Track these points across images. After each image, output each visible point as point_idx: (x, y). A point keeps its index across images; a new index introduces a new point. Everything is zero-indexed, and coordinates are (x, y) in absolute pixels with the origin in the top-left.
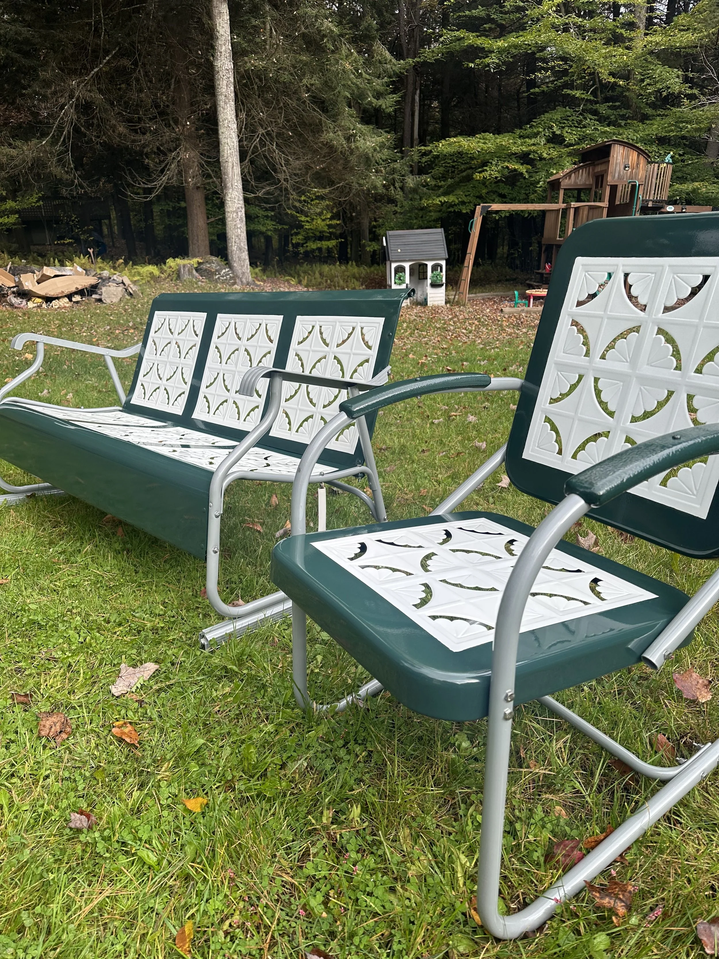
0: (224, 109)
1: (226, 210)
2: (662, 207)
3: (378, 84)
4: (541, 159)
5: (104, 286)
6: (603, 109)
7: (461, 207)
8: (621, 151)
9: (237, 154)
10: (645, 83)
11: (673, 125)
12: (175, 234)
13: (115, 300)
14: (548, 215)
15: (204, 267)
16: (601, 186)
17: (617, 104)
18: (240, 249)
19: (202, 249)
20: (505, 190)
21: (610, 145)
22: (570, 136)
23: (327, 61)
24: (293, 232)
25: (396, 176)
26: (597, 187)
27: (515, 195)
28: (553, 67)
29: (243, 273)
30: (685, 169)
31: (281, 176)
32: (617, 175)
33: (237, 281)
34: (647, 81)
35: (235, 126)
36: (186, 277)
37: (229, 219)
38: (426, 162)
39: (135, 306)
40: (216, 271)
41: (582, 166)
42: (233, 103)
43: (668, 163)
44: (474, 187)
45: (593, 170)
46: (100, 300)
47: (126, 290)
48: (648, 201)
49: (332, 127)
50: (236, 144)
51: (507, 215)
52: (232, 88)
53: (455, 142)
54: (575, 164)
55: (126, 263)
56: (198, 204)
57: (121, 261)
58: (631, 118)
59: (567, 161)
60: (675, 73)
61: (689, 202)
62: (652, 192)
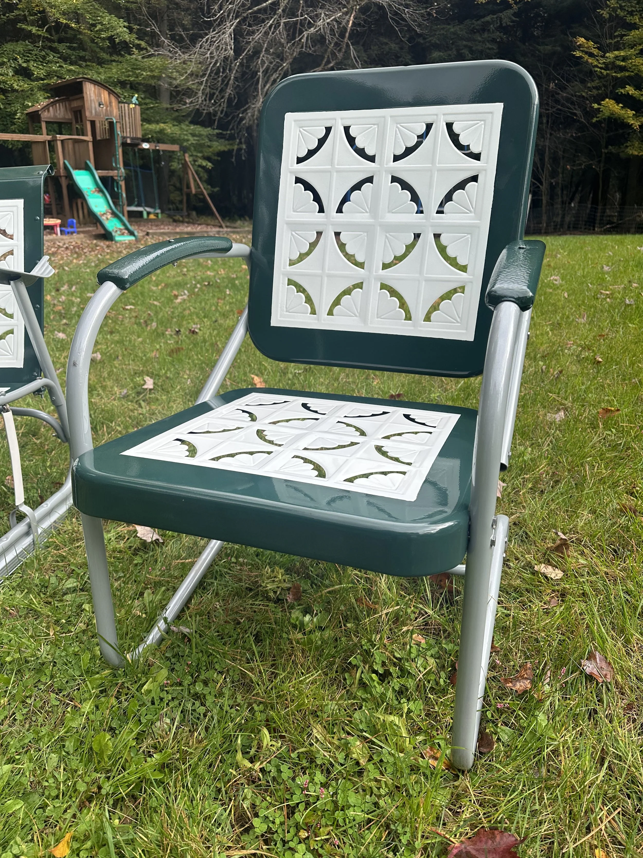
2: (138, 144)
4: (14, 91)
6: (62, 48)
8: (93, 89)
10: (97, 28)
11: (129, 71)
14: (34, 146)
16: (81, 121)
17: (75, 45)
21: (81, 82)
22: (38, 71)
26: (77, 122)
30: (148, 112)
32: (93, 112)
34: (99, 27)
41: (57, 100)
43: (136, 104)
45: (70, 105)
48: (127, 137)
54: (48, 98)
58: (90, 61)
59: (40, 95)
60: (122, 22)
61: (159, 141)
62: (128, 130)
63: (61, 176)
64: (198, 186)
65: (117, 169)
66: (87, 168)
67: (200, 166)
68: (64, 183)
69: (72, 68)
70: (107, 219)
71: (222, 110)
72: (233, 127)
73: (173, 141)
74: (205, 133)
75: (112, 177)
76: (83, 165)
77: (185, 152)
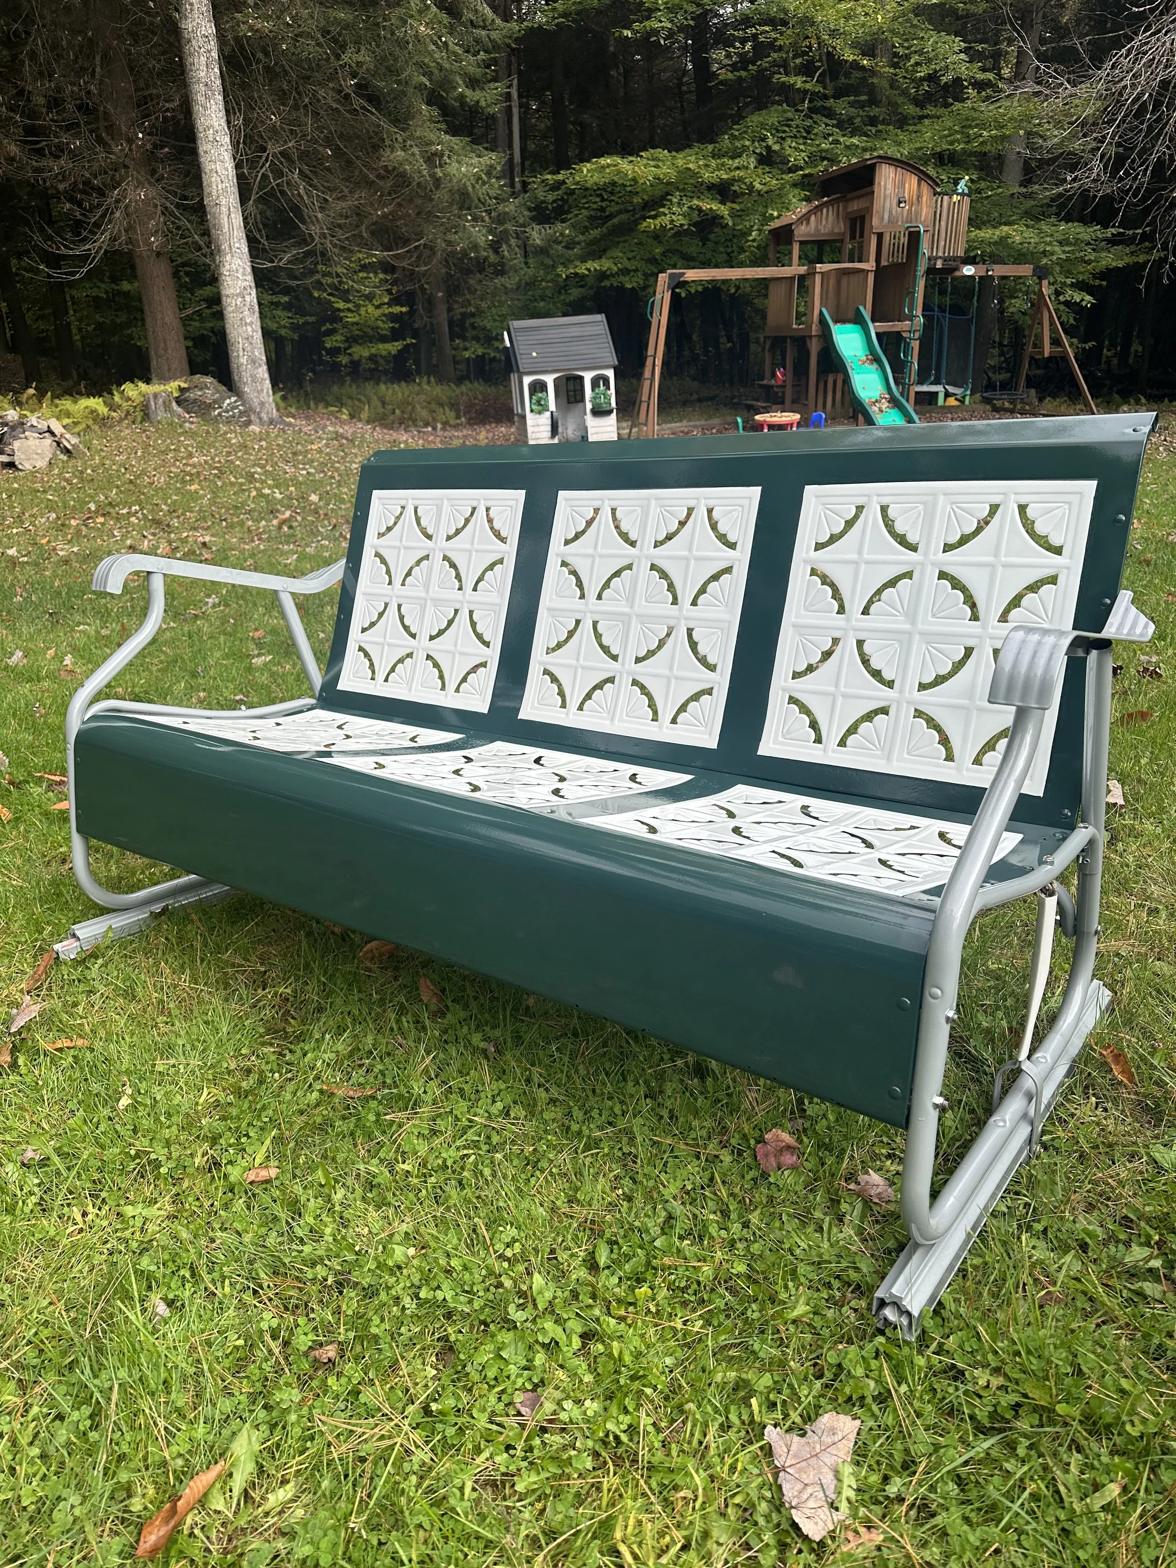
0: (205, 108)
1: (223, 292)
2: (956, 269)
3: (470, 64)
4: (754, 193)
5: (16, 438)
6: (842, 107)
7: (622, 278)
8: (892, 175)
9: (235, 190)
10: (912, 61)
11: (955, 132)
12: (115, 339)
13: (41, 464)
14: (772, 287)
15: (191, 395)
16: (862, 235)
17: (864, 98)
18: (254, 362)
19: (175, 365)
20: (693, 247)
21: (874, 165)
22: (796, 153)
23: (385, 20)
24: (323, 329)
25: (510, 227)
26: (853, 237)
27: (709, 255)
28: (755, 37)
29: (262, 404)
31: (315, 230)
32: (886, 216)
33: (253, 417)
34: (915, 58)
35: (227, 139)
36: (161, 415)
37: (230, 309)
38: (554, 201)
39: (81, 472)
40: (215, 402)
41: (823, 203)
42: (221, 98)
43: (963, 194)
44: (641, 243)
45: (845, 208)
46: (11, 465)
47: (58, 444)
48: (936, 258)
49: (400, 139)
50: (231, 172)
51: (700, 289)
52: (217, 70)
53: (609, 166)
54: (808, 199)
55: (41, 395)
56: (162, 284)
57: (31, 391)
58: (883, 122)
59: (794, 197)
60: (958, 43)
61: (996, 259)
62: (942, 243)
63: (810, 337)
64: (1056, 341)
65: (911, 318)
66: (858, 319)
67: (1067, 303)
68: (814, 347)
69: (855, 140)
70: (881, 411)
71: (1138, 189)
72: (1155, 218)
73: (1020, 258)
74: (1087, 237)
75: (898, 333)
76: (851, 314)
77: (1040, 278)
